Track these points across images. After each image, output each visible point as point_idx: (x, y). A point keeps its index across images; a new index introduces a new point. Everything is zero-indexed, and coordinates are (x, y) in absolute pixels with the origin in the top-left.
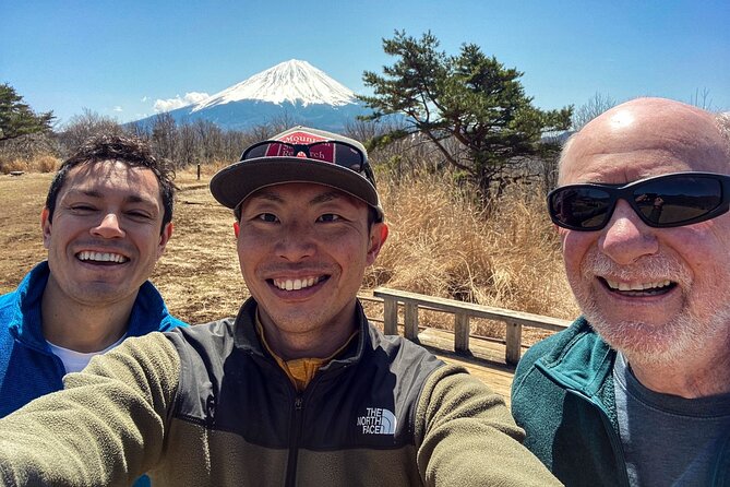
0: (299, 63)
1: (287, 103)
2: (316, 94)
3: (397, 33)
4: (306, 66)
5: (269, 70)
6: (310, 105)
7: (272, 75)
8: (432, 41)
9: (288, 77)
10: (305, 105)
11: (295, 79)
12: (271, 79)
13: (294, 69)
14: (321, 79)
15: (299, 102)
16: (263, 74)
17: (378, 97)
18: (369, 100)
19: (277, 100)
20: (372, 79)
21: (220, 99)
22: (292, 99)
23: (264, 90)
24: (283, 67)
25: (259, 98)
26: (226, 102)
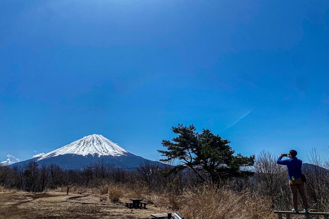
0: (97, 136)
1: (89, 155)
2: (106, 151)
3: (179, 125)
4: (101, 137)
5: (82, 139)
6: (101, 156)
7: (83, 142)
8: (193, 128)
9: (91, 143)
10: (99, 156)
11: (95, 144)
12: (82, 144)
13: (95, 139)
14: (108, 143)
15: (96, 155)
16: (78, 141)
17: (169, 151)
18: (166, 152)
19: (84, 153)
20: (166, 143)
21: (54, 154)
22: (92, 153)
23: (78, 149)
24: (89, 138)
25: (75, 153)
26: (57, 155)
